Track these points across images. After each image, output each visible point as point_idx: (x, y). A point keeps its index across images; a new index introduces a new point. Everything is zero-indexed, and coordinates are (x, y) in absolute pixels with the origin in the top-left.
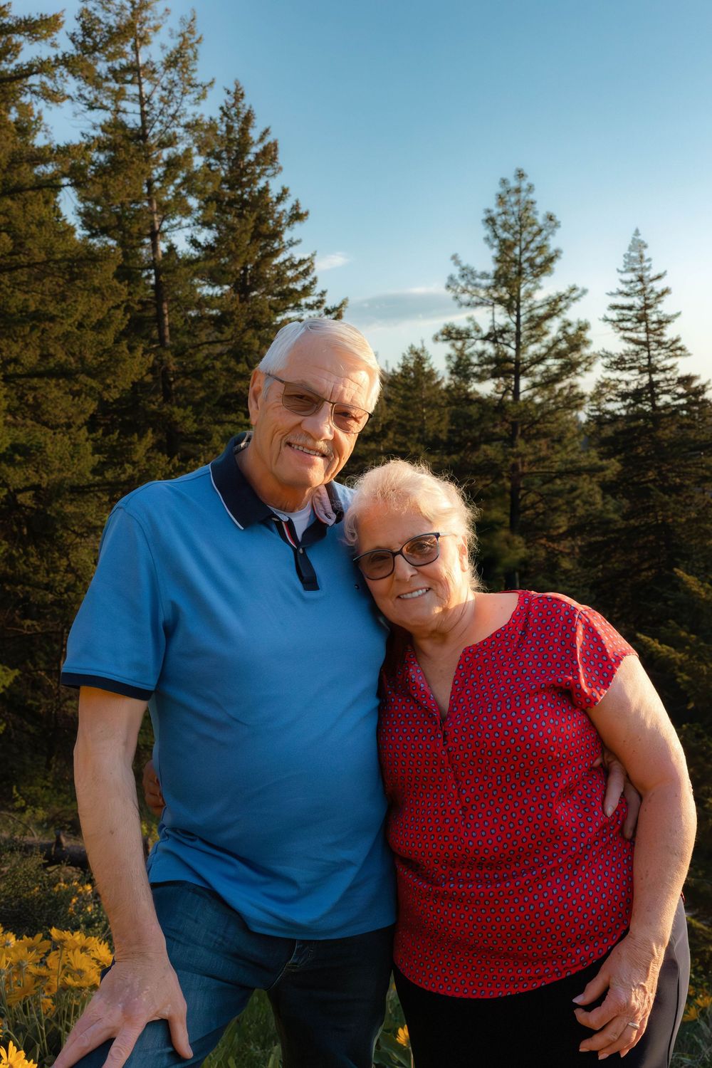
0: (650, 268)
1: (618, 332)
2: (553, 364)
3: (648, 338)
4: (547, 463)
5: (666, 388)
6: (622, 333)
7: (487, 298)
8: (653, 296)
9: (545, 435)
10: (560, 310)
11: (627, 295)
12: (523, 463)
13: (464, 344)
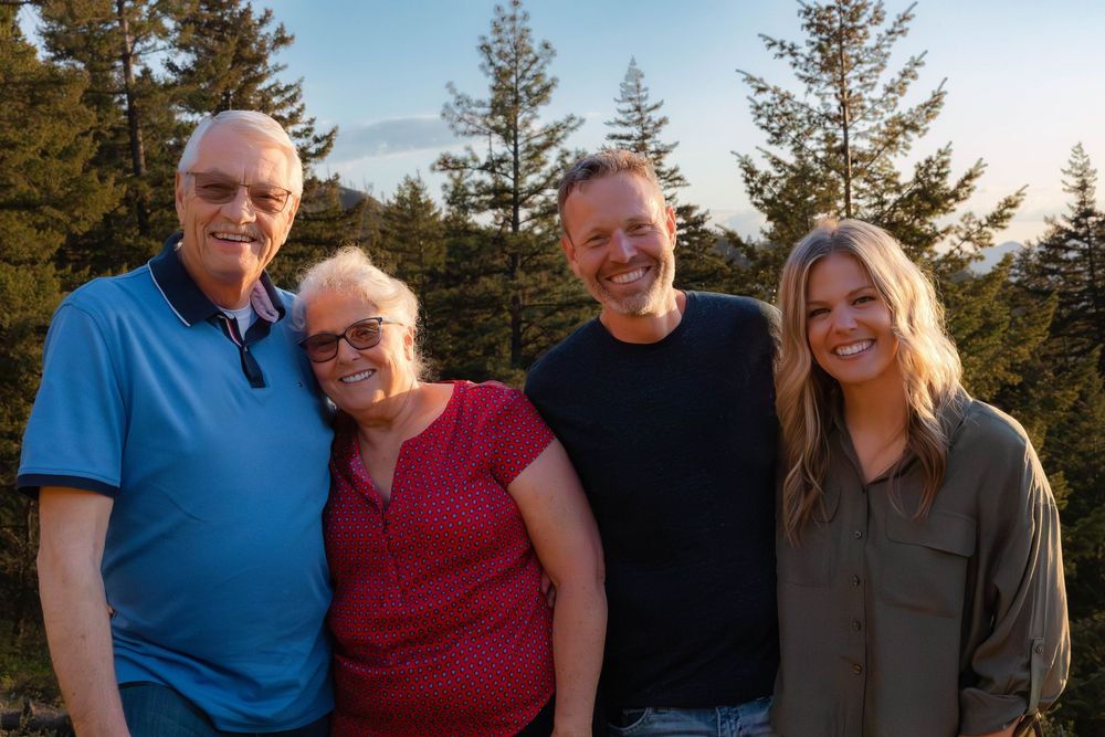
0: (646, 97)
2: (551, 194)
4: (548, 295)
7: (483, 127)
8: (650, 125)
9: (546, 267)
10: (558, 140)
11: (626, 124)
12: (524, 295)
13: (461, 174)
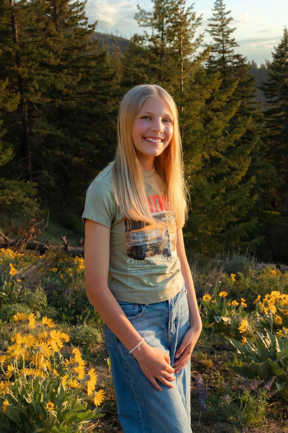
0: (224, 9)
1: (212, 36)
3: (223, 38)
5: (229, 60)
6: (213, 37)
7: (150, 23)
8: (225, 21)
11: (215, 20)
13: (142, 42)
